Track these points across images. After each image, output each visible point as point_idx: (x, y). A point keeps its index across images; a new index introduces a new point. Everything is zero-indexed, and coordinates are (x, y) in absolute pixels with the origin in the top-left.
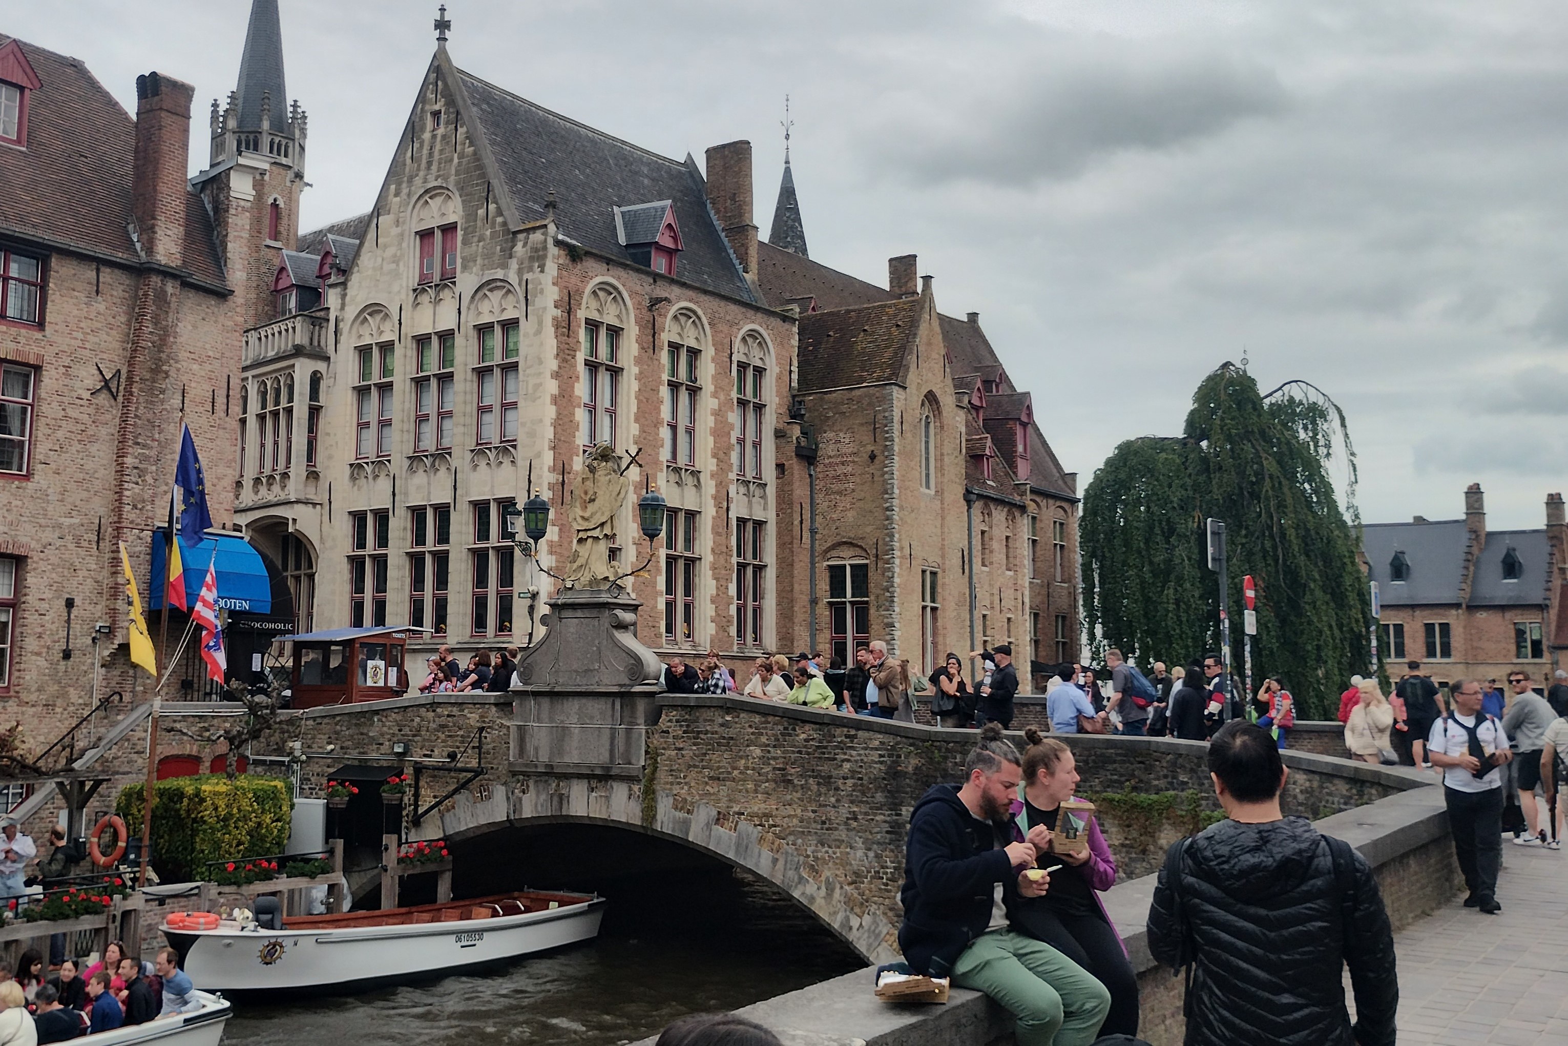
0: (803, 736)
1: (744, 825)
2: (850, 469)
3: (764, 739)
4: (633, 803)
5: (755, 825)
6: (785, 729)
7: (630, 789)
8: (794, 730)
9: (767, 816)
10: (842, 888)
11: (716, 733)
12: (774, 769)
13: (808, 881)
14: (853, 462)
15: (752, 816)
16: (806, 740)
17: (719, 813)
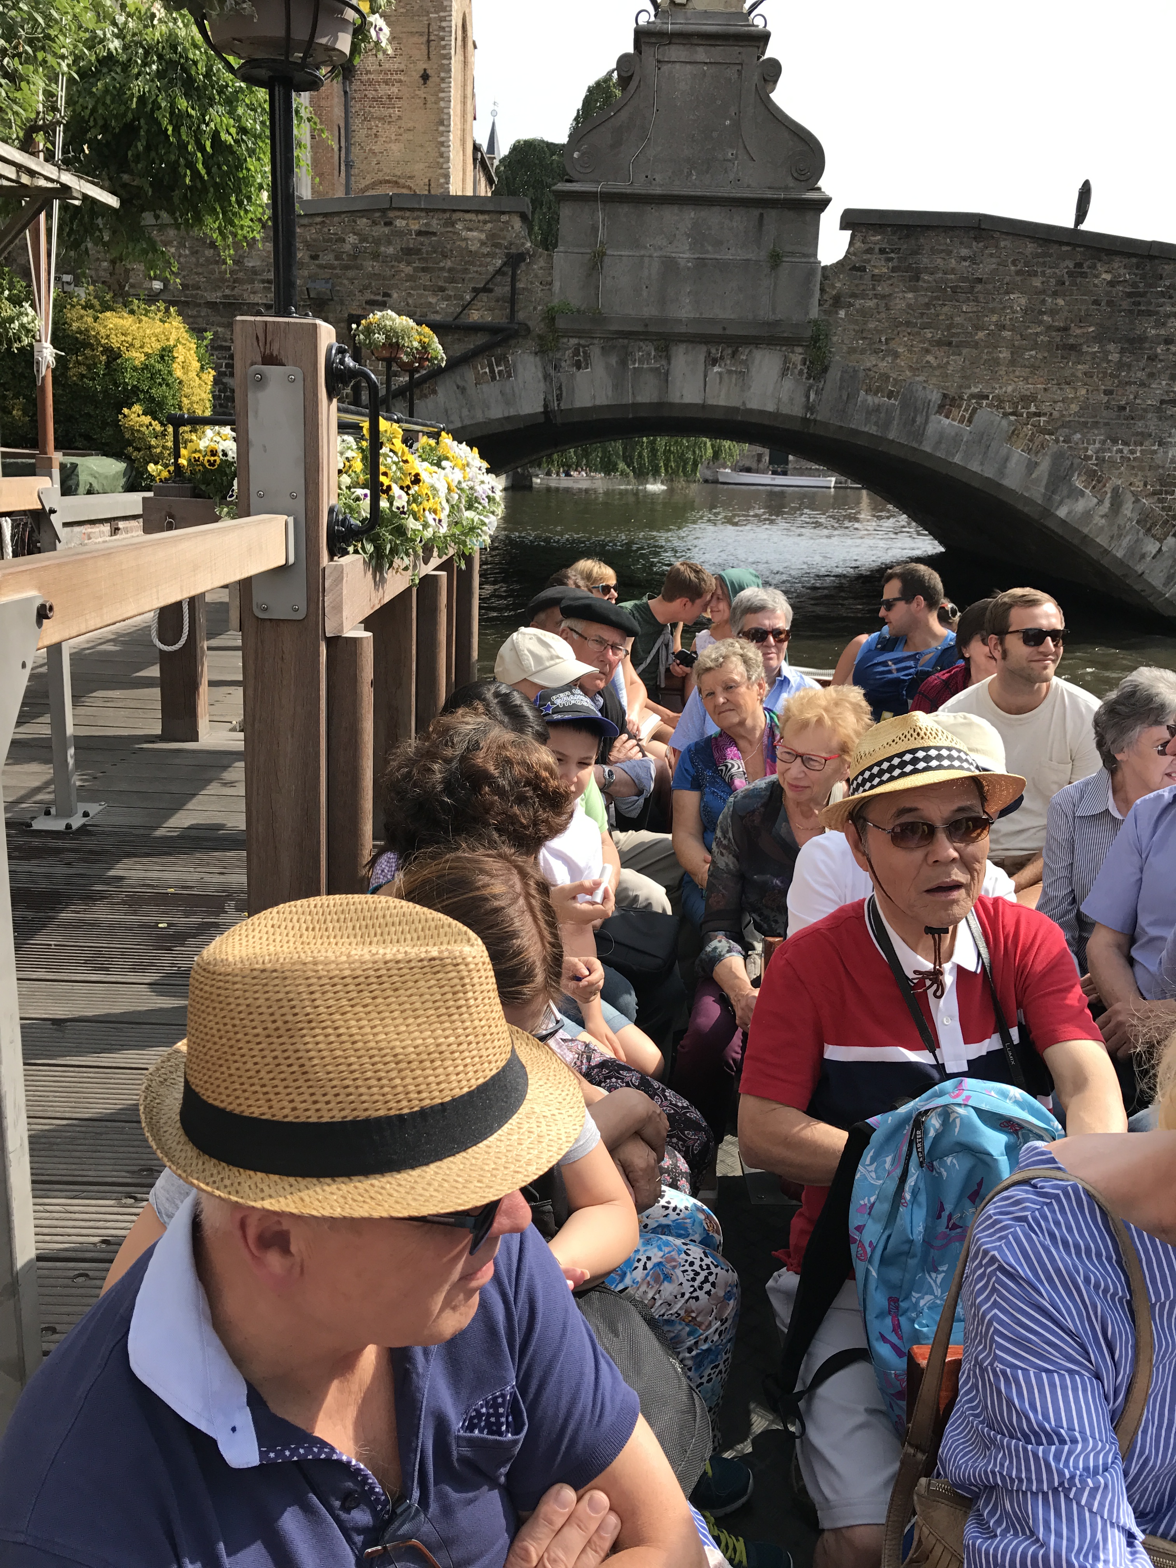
0: (1108, 277)
1: (986, 415)
2: (395, 90)
3: (1037, 282)
4: (788, 384)
5: (1005, 415)
6: (1079, 265)
7: (786, 360)
8: (1093, 267)
9: (1027, 399)
10: (1137, 501)
11: (953, 271)
12: (1049, 328)
13: (1082, 494)
14: (400, 81)
15: (1000, 402)
16: (1112, 284)
17: (945, 396)
